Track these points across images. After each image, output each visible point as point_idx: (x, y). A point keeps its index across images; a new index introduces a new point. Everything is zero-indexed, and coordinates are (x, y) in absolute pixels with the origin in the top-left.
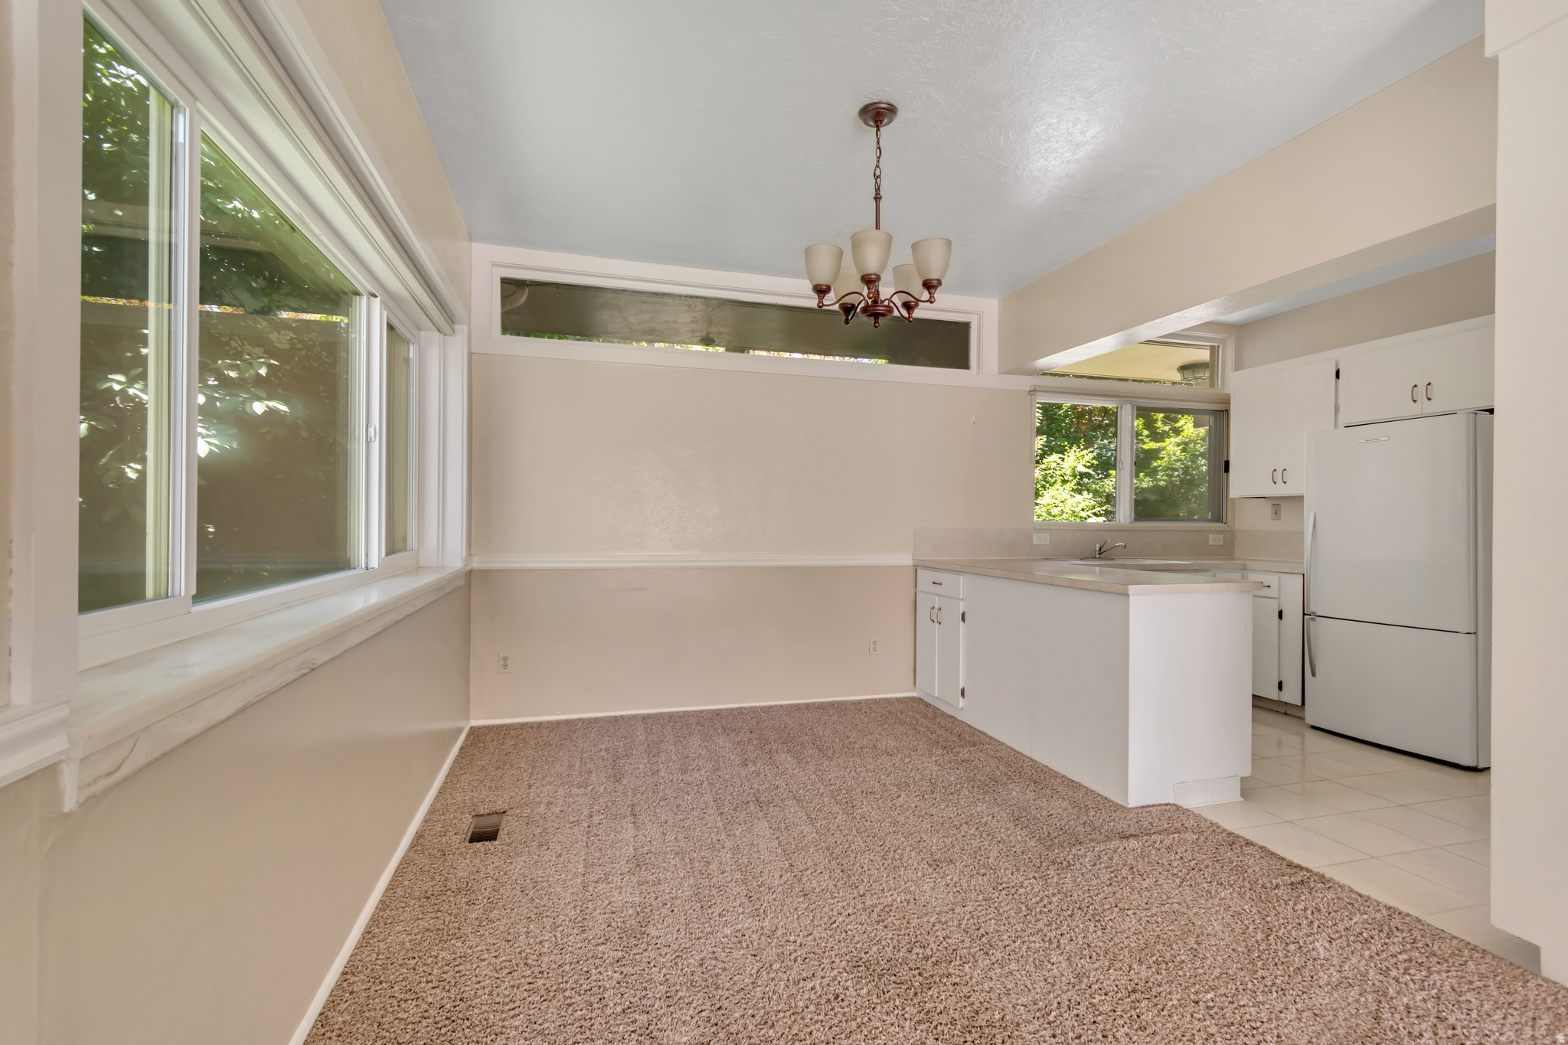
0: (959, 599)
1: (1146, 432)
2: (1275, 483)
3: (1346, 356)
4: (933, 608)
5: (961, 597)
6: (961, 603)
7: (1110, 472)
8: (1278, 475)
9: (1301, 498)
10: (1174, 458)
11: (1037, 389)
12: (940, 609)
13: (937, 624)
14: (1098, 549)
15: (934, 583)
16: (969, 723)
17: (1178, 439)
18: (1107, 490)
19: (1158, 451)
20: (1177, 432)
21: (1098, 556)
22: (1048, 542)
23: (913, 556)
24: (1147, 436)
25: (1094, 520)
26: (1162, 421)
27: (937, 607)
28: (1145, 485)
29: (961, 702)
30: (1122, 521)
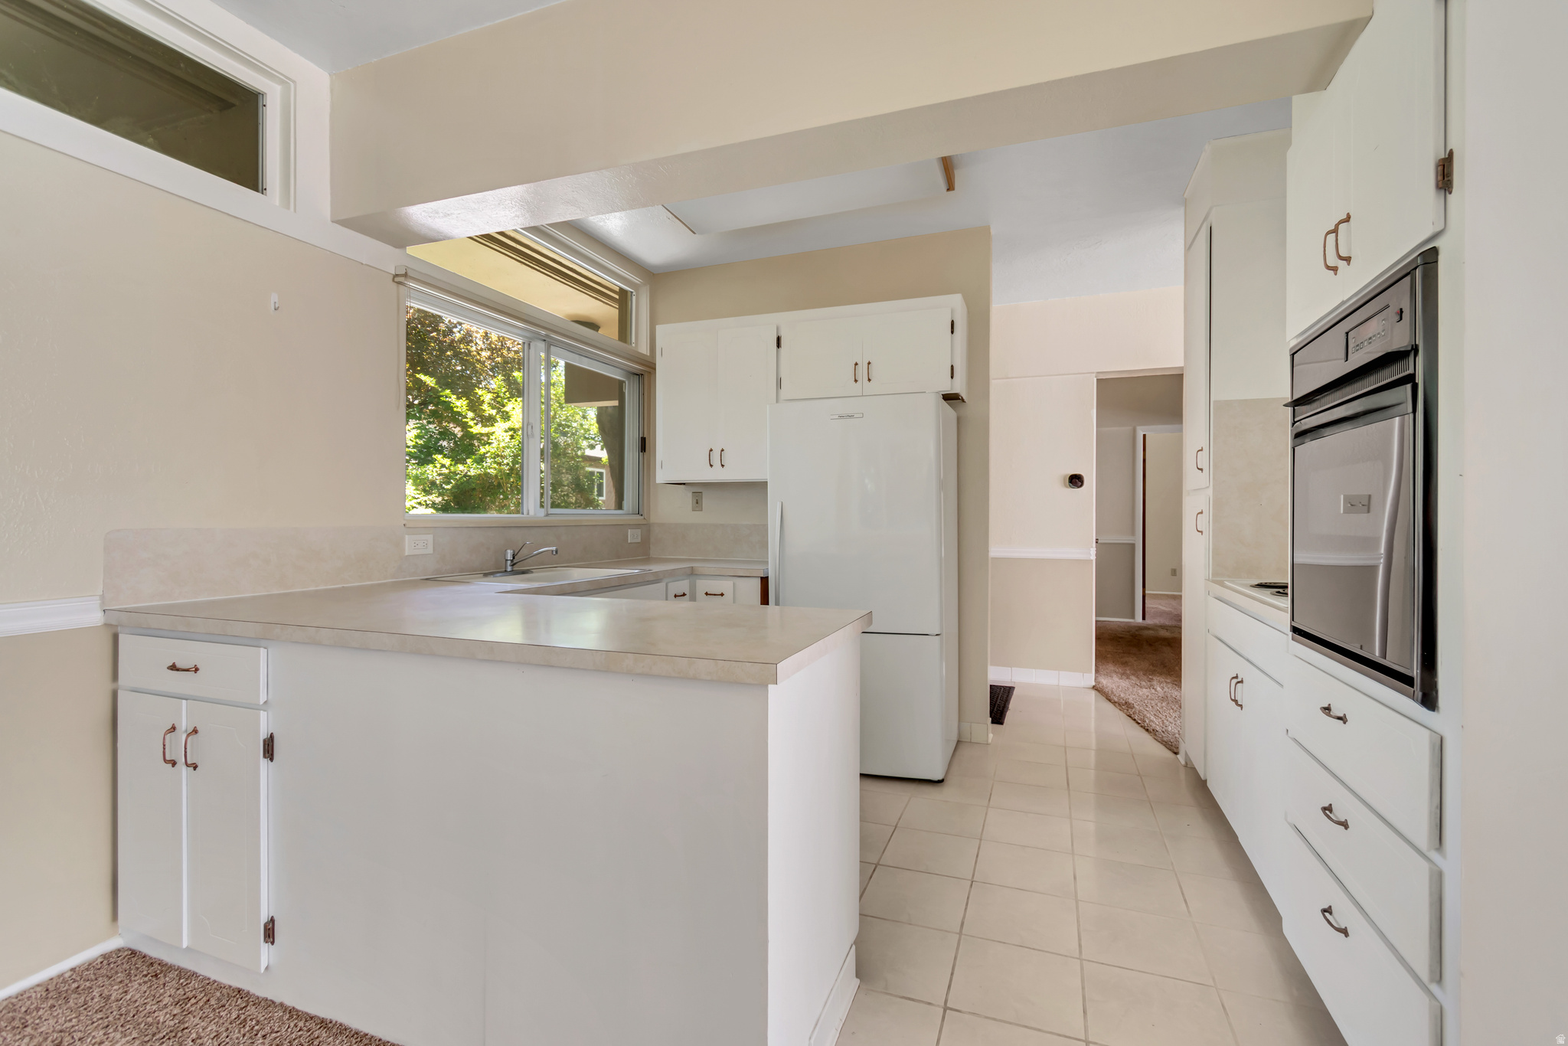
0: (256, 708)
1: (470, 415)
2: (711, 466)
3: (787, 321)
4: (173, 729)
5: (262, 700)
6: (263, 715)
7: (434, 456)
8: (715, 457)
9: (764, 484)
10: (502, 444)
11: (410, 273)
12: (195, 731)
13: (184, 771)
14: (509, 557)
15: (173, 667)
16: (289, 1002)
17: (508, 425)
18: (430, 477)
19: (488, 435)
20: (506, 417)
21: (509, 569)
22: (430, 550)
23: (103, 603)
24: (473, 419)
25: (422, 511)
26: (489, 404)
27: (184, 725)
28: (472, 473)
29: (266, 954)
30: (532, 513)
